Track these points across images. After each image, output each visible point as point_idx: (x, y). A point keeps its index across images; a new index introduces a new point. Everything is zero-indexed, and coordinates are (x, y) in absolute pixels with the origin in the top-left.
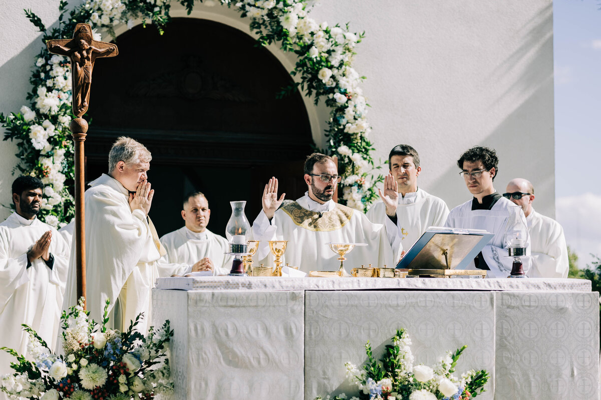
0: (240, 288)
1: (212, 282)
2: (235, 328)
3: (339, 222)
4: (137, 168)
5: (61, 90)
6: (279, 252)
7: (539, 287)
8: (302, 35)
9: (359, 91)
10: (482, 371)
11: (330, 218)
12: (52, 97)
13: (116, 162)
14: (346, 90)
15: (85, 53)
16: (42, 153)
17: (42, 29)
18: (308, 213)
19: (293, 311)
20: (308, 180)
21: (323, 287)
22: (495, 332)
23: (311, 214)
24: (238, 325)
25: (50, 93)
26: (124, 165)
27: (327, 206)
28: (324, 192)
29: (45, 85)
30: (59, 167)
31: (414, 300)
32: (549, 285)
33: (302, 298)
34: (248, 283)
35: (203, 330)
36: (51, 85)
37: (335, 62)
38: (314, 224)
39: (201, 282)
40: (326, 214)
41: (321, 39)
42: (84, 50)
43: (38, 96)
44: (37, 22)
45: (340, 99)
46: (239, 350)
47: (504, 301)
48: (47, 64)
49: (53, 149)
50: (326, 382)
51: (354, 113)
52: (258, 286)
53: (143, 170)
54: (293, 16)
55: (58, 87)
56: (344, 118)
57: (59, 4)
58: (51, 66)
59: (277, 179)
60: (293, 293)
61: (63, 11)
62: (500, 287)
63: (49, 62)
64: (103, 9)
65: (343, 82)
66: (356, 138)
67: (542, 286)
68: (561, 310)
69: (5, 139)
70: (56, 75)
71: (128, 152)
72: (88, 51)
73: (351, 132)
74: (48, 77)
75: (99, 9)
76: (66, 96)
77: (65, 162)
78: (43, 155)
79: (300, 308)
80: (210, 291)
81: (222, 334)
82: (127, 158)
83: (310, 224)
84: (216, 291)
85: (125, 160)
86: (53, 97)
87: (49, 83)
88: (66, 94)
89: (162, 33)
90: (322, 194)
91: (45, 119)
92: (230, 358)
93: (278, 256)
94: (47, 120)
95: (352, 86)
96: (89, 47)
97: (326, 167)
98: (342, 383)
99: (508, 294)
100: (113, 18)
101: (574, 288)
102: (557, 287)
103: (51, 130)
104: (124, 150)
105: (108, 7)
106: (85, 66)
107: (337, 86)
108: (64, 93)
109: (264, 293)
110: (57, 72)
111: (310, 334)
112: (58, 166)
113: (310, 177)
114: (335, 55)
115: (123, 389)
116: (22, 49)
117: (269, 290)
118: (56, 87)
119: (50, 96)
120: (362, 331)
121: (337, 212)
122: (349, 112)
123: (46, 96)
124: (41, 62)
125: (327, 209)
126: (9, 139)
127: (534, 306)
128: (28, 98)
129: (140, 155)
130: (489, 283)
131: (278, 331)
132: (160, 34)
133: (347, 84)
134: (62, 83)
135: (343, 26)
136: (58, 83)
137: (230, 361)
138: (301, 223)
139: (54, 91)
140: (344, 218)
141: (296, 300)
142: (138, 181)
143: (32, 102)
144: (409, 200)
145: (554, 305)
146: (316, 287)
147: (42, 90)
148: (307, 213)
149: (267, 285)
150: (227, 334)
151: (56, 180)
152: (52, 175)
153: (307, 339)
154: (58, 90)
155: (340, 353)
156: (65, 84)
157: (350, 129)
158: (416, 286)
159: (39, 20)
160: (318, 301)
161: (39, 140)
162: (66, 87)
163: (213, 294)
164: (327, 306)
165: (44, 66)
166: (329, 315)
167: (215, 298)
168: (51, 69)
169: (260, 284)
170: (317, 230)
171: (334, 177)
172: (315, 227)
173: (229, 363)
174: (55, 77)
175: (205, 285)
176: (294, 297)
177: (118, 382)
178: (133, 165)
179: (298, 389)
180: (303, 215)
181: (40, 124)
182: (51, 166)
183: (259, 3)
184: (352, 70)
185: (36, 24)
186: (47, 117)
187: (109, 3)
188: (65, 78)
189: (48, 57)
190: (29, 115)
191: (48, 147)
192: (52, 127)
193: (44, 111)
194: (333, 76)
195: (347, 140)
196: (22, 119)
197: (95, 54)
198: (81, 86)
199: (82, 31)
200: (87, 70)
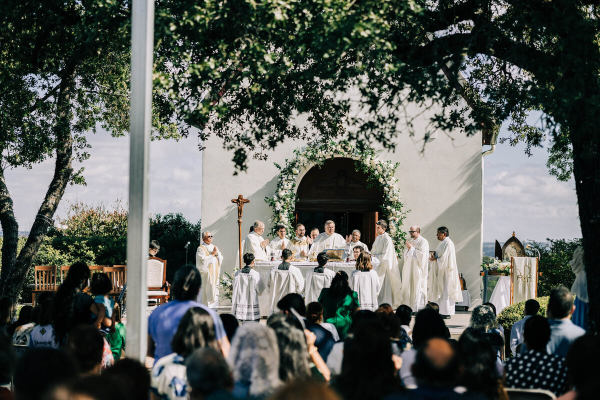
5: (286, 189)
8: (372, 166)
9: (394, 185)
14: (389, 185)
16: (280, 211)
17: (280, 168)
37: (385, 175)
41: (379, 167)
42: (240, 202)
43: (279, 192)
44: (278, 166)
45: (386, 189)
51: (393, 193)
54: (368, 160)
56: (389, 196)
57: (285, 160)
58: (283, 181)
61: (287, 162)
64: (300, 161)
65: (388, 182)
66: (394, 203)
74: (282, 185)
77: (288, 214)
86: (283, 192)
87: (282, 187)
95: (392, 184)
96: (242, 201)
100: (304, 163)
105: (302, 160)
107: (386, 184)
108: (288, 190)
110: (284, 183)
112: (286, 216)
114: (386, 173)
122: (391, 193)
123: (281, 192)
124: (280, 180)
126: (270, 207)
128: (275, 192)
132: (320, 168)
133: (390, 183)
135: (389, 162)
136: (285, 187)
139: (284, 190)
143: (277, 194)
147: (280, 190)
151: (284, 221)
157: (391, 200)
161: (278, 207)
162: (288, 188)
174: (284, 185)
181: (279, 201)
182: (283, 216)
183: (357, 155)
184: (393, 178)
185: (278, 167)
186: (281, 199)
187: (301, 158)
188: (288, 185)
189: (282, 178)
190: (276, 198)
191: (282, 209)
192: (283, 202)
193: (281, 197)
194: (385, 180)
195: (391, 203)
196: (273, 200)
197: (244, 203)
198: (240, 211)
199: (240, 197)
200: (241, 207)
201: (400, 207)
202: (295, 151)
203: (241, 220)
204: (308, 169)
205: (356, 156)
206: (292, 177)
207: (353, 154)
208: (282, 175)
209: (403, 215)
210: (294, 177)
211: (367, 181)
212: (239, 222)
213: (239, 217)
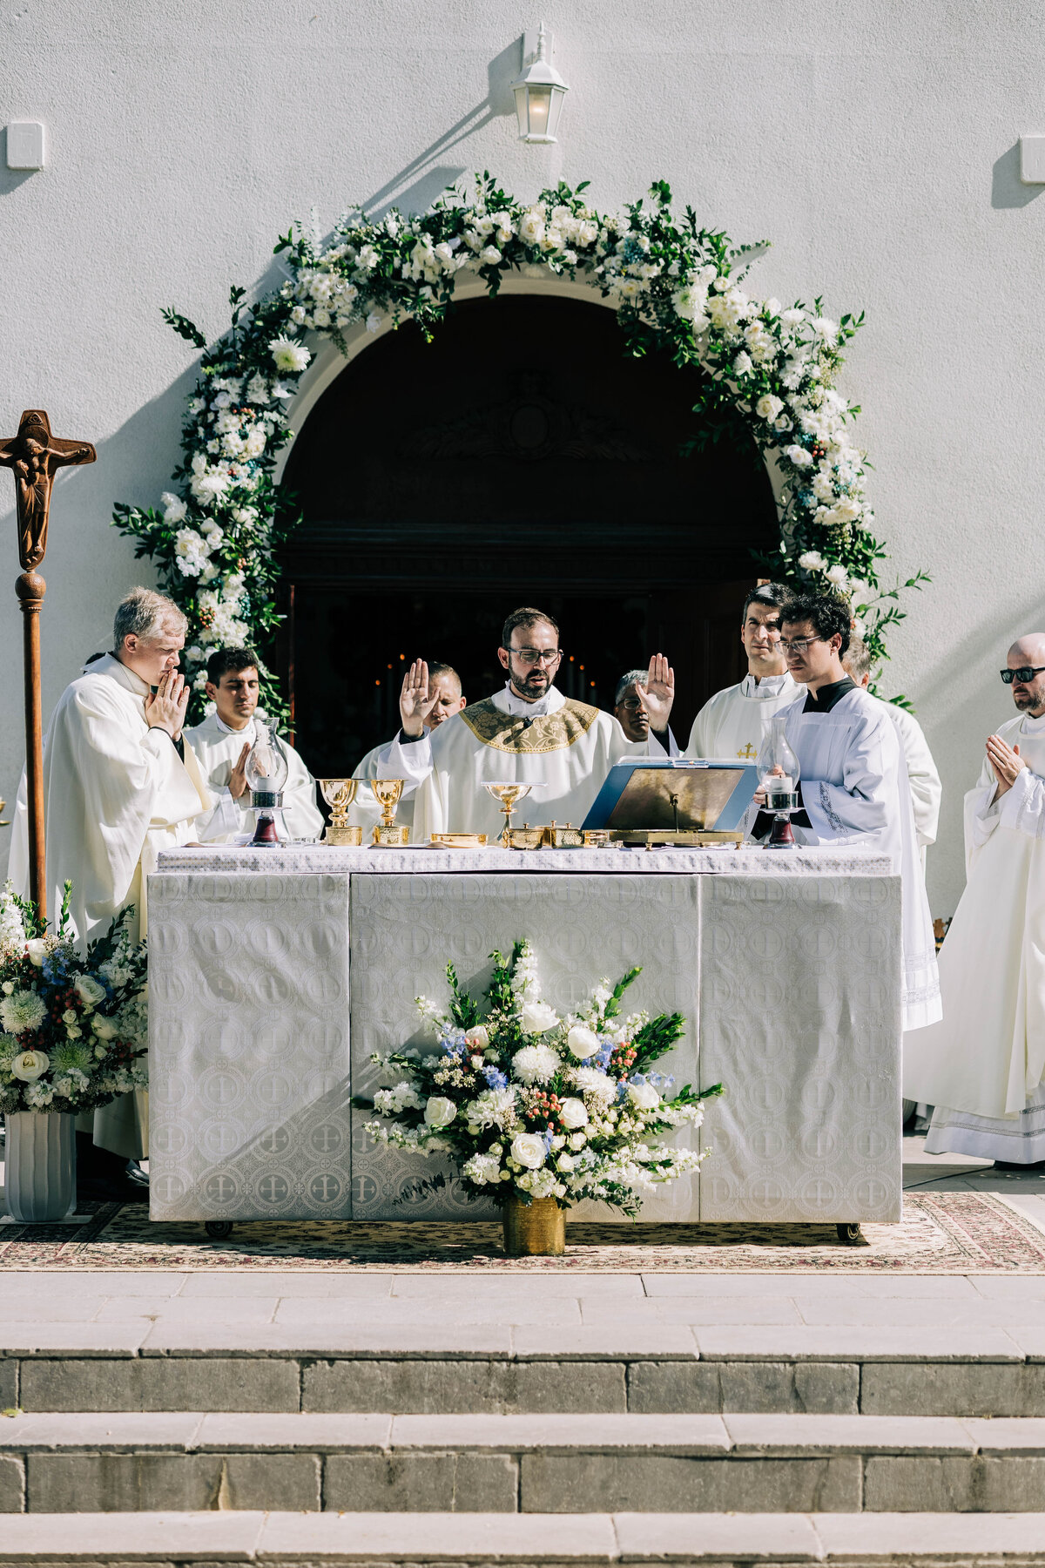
0: (238, 869)
1: (190, 859)
2: (228, 937)
3: (564, 735)
4: (157, 649)
5: (235, 460)
6: (387, 799)
7: (786, 867)
8: (722, 329)
9: (840, 438)
10: (675, 1016)
11: (547, 729)
12: (217, 474)
13: (124, 634)
14: (814, 437)
15: (36, 460)
16: (202, 582)
17: (200, 342)
18: (507, 719)
19: (329, 909)
20: (505, 659)
21: (382, 867)
22: (699, 947)
23: (512, 720)
24: (233, 932)
25: (213, 466)
26: (137, 640)
27: (543, 707)
28: (527, 682)
29: (205, 451)
30: (233, 606)
31: (546, 891)
32: (808, 864)
33: (345, 885)
34: (252, 860)
35: (173, 937)
36: (216, 451)
37: (791, 381)
38: (515, 740)
39: (172, 859)
40: (540, 721)
41: (760, 335)
42: (34, 456)
43: (193, 473)
44: (186, 330)
45: (798, 456)
46: (236, 973)
47: (717, 892)
48: (207, 410)
49: (221, 574)
50: (388, 1029)
51: (833, 483)
52: (270, 866)
53: (171, 651)
54: (698, 293)
55: (229, 455)
56: (811, 494)
57: (228, 295)
58: (216, 413)
59: (425, 663)
60: (329, 877)
61: (238, 306)
62: (712, 866)
63: (212, 407)
64: (315, 298)
65: (808, 420)
66: (841, 534)
67: (793, 864)
68: (824, 910)
69: (138, 556)
70: (224, 430)
71: (143, 618)
72: (41, 457)
73: (828, 522)
74: (211, 434)
75: (309, 298)
76: (245, 471)
77: (247, 600)
78: (203, 587)
79: (341, 901)
80: (185, 874)
81: (206, 946)
82: (142, 629)
83: (507, 741)
84: (196, 874)
85: (137, 632)
86: (220, 474)
87: (212, 446)
88: (246, 467)
89: (430, 339)
90: (524, 686)
91: (207, 516)
92: (220, 987)
93: (386, 806)
94: (210, 519)
95: (830, 427)
96: (43, 449)
97: (530, 637)
98: (416, 1031)
99: (724, 880)
100: (336, 313)
101: (857, 867)
102: (824, 866)
103: (217, 538)
104: (135, 614)
105: (324, 293)
106: (36, 483)
107: (798, 429)
108: (243, 464)
109: (277, 877)
110: (226, 426)
111: (360, 948)
112: (231, 607)
113: (507, 654)
114: (794, 366)
115: (73, 1033)
116: (172, 380)
117: (288, 872)
118: (225, 455)
119: (213, 473)
120: (452, 943)
121: (564, 716)
122: (822, 482)
123: (206, 472)
124: (198, 405)
125: (543, 710)
126: (146, 556)
127: (772, 901)
128: (175, 476)
129: (165, 623)
130: (692, 859)
131: (302, 943)
132: (426, 341)
133: (816, 425)
134: (237, 446)
135: (811, 306)
136: (229, 445)
137: (220, 990)
138: (490, 738)
139: (221, 462)
140: (576, 726)
141: (334, 889)
142: (163, 668)
143: (184, 483)
144: (767, 690)
145: (813, 897)
146: (371, 867)
147: (200, 461)
148: (504, 720)
149: (286, 864)
150: (213, 946)
151: (225, 635)
152: (218, 626)
153: (354, 955)
154: (229, 460)
155: (413, 982)
156: (243, 448)
157: (825, 516)
158: (552, 866)
159: (192, 326)
160: (372, 892)
161: (190, 558)
162: (244, 454)
163: (190, 879)
164: (388, 900)
165: (203, 413)
166: (391, 915)
167: (193, 886)
168: (216, 420)
169: (273, 862)
170: (519, 751)
171: (547, 654)
172: (517, 745)
173: (219, 993)
174: (223, 435)
175: (178, 863)
176: (330, 884)
177: (63, 1022)
178: (151, 641)
179: (338, 1039)
180: (496, 723)
181: (195, 527)
182: (216, 607)
183: (632, 269)
184: (831, 394)
185: (186, 335)
186: (209, 511)
187: (325, 285)
188: (244, 436)
189: (211, 396)
190: (175, 510)
191: (210, 570)
192: (218, 532)
193: (204, 501)
194: (788, 410)
195: (821, 537)
196: (159, 519)
197: (56, 462)
198: (30, 518)
199: (32, 424)
200: (40, 490)
201: (867, 560)
202: (285, 243)
203: (37, 579)
204: (355, 347)
205: (628, 276)
206: (269, 388)
207: (614, 262)
208: (210, 378)
209: (886, 605)
210: (280, 392)
211: (696, 408)
212: (25, 592)
213: (28, 557)
